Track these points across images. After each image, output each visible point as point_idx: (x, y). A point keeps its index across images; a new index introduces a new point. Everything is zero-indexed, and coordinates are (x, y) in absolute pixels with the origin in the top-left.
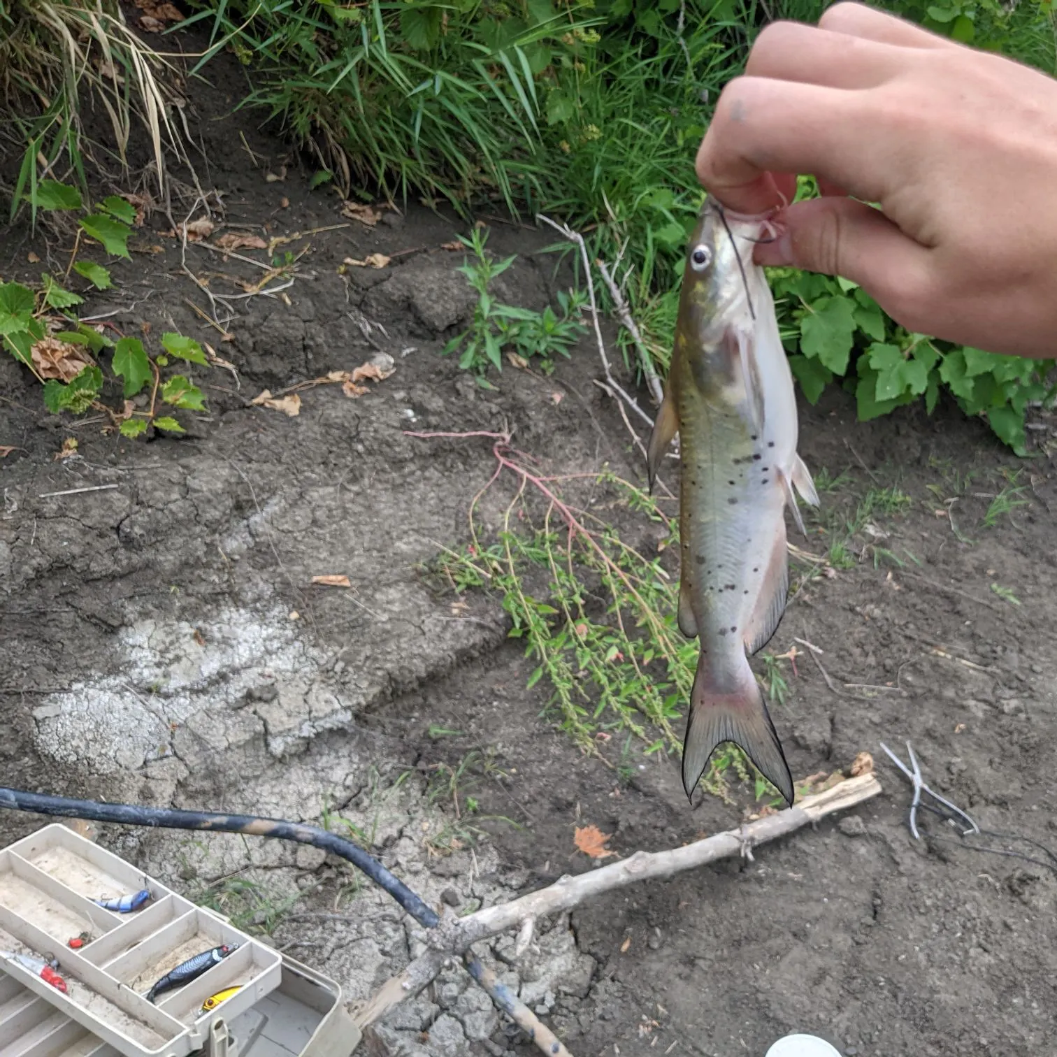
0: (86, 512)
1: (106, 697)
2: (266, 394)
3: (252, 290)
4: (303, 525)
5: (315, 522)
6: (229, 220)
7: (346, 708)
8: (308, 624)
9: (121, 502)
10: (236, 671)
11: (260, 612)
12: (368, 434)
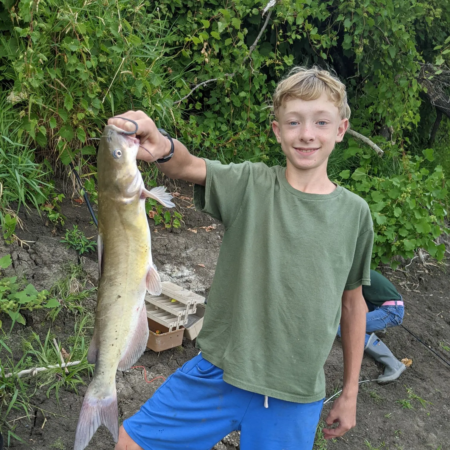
0: (161, 242)
1: (163, 274)
2: (190, 229)
3: (189, 207)
4: (196, 255)
5: (198, 255)
6: (181, 193)
7: (204, 288)
8: (197, 272)
9: (167, 241)
10: (184, 276)
11: (188, 268)
12: (210, 239)
